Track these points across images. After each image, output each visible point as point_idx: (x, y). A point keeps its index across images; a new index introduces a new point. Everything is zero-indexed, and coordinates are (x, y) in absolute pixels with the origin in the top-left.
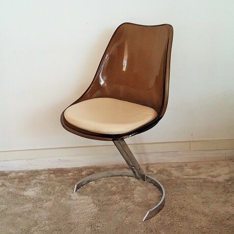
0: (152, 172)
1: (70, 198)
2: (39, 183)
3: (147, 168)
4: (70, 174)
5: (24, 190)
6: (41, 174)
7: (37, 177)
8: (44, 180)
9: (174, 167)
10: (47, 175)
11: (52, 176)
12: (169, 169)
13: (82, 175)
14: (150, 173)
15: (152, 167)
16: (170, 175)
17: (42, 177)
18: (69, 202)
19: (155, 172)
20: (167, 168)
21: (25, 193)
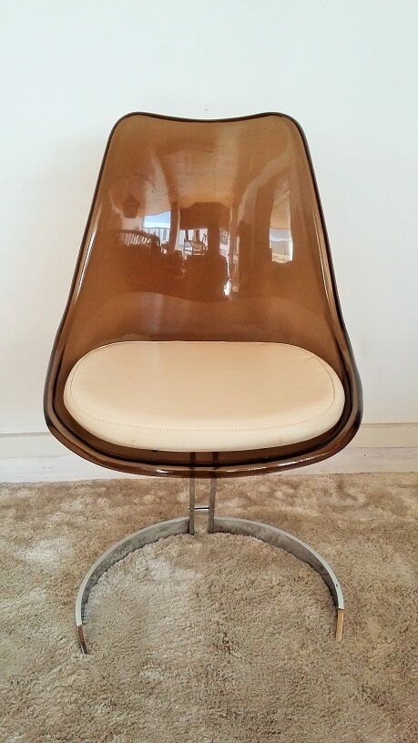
0: (355, 499)
1: (146, 577)
2: (68, 524)
3: (340, 487)
4: (148, 498)
5: (28, 543)
6: (73, 497)
7: (65, 506)
8: (82, 513)
9: (404, 487)
10: (89, 500)
11: (101, 501)
12: (394, 491)
13: (178, 503)
14: (349, 502)
15: (353, 485)
16: (400, 509)
17: (77, 505)
18: (146, 589)
19: (362, 499)
20: (390, 489)
21: (32, 555)
